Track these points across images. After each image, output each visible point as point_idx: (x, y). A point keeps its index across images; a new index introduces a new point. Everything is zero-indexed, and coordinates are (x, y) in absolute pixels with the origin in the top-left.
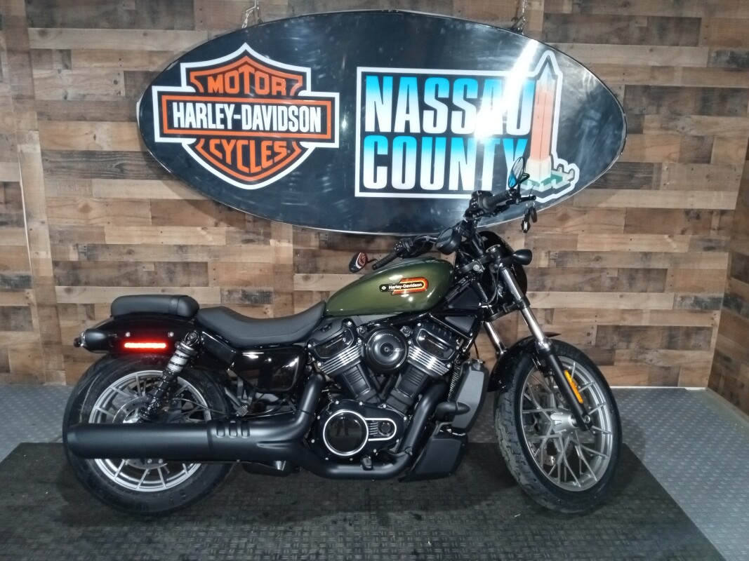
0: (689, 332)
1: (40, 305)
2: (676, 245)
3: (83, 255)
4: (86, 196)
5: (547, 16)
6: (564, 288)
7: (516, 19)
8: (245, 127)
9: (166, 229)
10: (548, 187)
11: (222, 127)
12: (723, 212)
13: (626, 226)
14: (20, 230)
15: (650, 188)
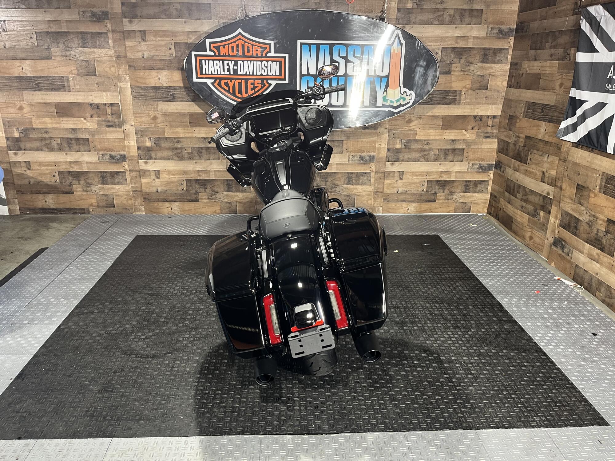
0: (477, 183)
1: (131, 171)
2: (469, 135)
3: (153, 144)
4: (154, 111)
5: (399, 10)
6: (409, 160)
7: (383, 12)
8: (239, 73)
9: (197, 129)
10: (399, 103)
11: (228, 73)
12: (494, 117)
13: (442, 125)
14: (120, 129)
15: (455, 104)
